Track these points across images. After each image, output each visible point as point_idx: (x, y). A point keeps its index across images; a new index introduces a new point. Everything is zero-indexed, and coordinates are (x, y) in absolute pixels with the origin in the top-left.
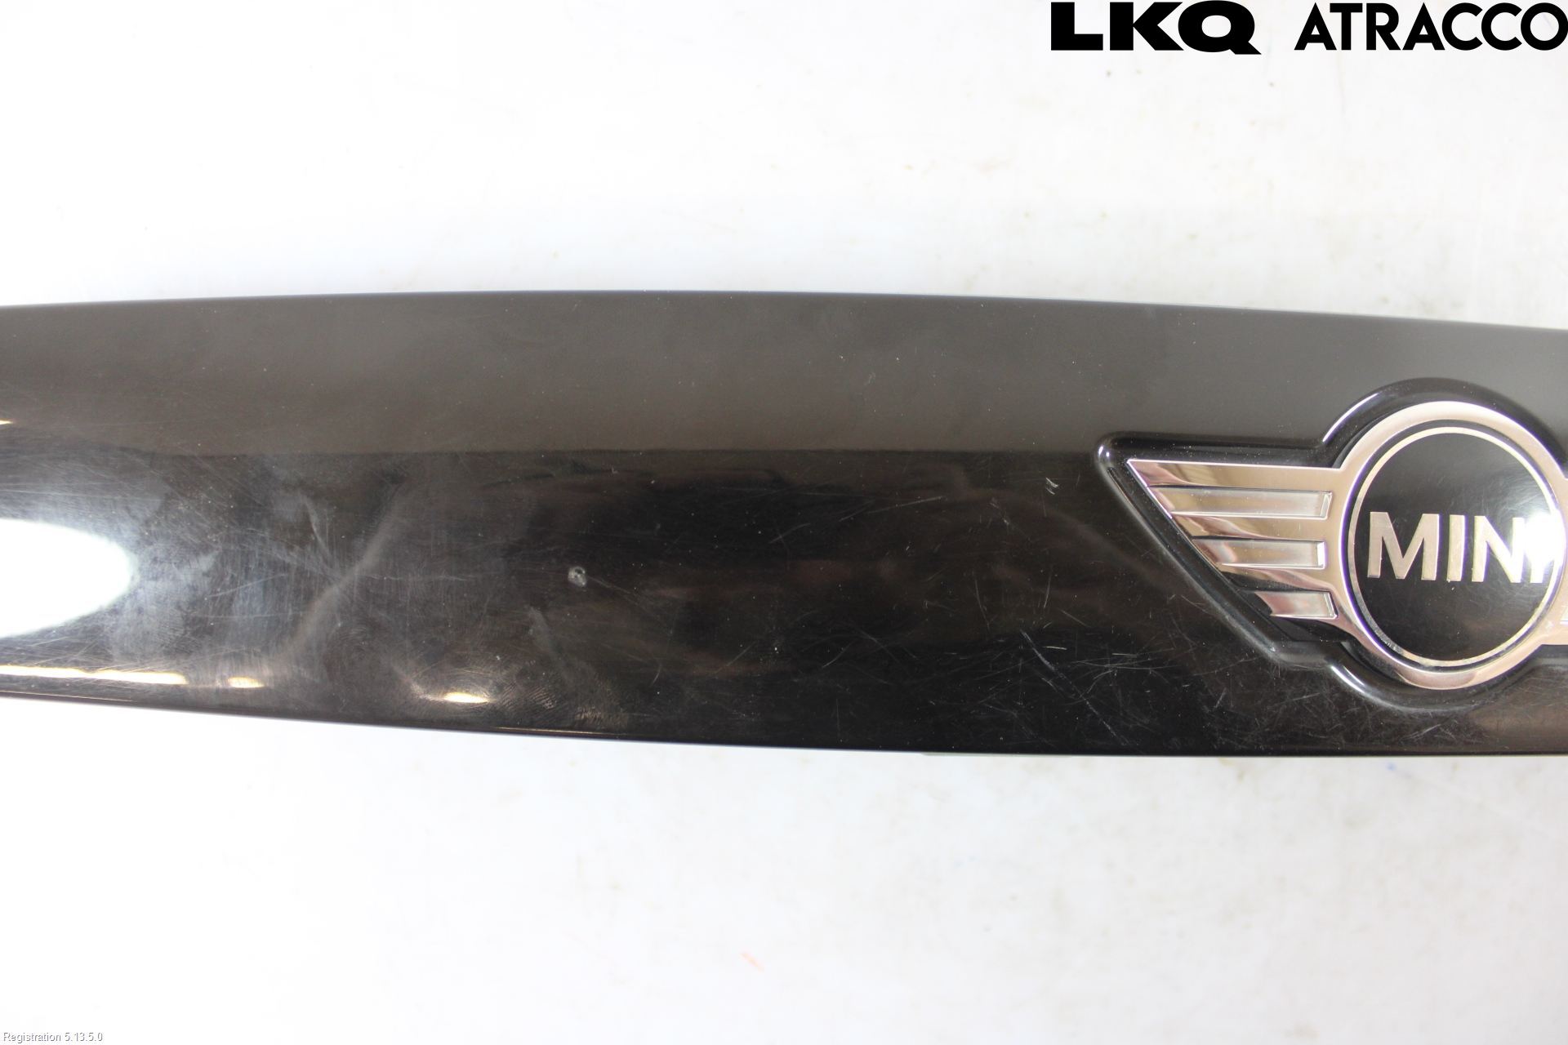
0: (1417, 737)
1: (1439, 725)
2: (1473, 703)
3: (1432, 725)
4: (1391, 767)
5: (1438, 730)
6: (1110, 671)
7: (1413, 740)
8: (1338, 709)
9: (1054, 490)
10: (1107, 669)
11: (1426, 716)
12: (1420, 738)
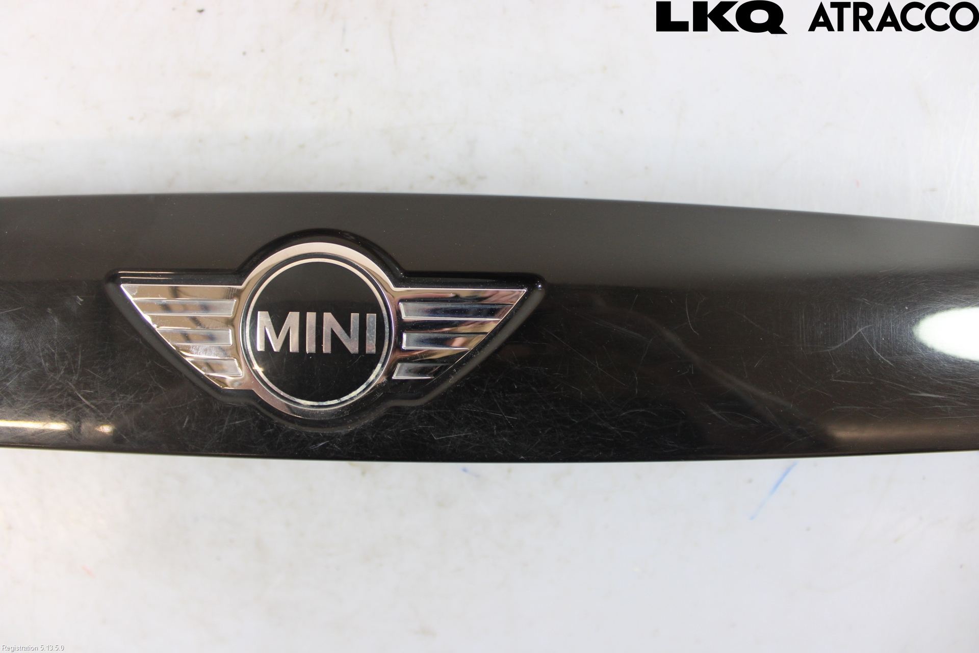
0: (315, 449)
1: (328, 441)
2: (349, 428)
3: (323, 441)
4: (465, 470)
5: (327, 445)
6: (119, 405)
7: (312, 450)
8: (259, 430)
9: (81, 302)
10: (118, 404)
11: (317, 435)
12: (317, 449)
